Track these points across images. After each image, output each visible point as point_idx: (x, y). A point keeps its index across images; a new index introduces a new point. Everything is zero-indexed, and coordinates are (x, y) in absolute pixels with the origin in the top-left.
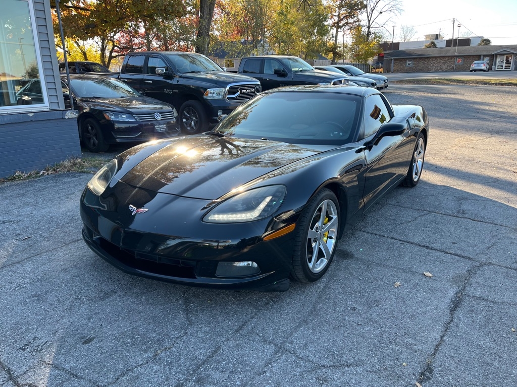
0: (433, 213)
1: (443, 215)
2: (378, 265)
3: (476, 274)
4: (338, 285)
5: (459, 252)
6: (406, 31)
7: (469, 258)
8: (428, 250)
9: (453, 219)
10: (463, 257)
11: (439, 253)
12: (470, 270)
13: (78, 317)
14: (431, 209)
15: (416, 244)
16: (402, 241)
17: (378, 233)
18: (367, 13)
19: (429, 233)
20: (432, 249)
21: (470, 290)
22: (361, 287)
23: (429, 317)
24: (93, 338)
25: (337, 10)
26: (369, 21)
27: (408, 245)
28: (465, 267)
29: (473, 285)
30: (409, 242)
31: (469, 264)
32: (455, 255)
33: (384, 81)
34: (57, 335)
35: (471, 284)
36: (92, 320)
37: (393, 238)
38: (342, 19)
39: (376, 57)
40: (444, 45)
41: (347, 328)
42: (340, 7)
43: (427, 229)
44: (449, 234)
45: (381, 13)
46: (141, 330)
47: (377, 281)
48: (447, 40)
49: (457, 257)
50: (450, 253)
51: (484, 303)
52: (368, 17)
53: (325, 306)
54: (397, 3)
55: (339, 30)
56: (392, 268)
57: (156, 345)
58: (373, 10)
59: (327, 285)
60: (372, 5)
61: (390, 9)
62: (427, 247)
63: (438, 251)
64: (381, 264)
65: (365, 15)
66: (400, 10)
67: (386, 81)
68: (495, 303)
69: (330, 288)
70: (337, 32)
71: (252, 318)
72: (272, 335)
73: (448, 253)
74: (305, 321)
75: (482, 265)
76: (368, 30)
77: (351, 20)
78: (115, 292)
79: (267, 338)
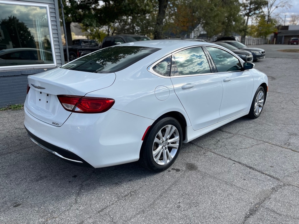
0: (267, 143)
1: (273, 145)
2: (211, 177)
3: (277, 191)
4: (177, 188)
5: (272, 174)
7: (278, 179)
8: (251, 170)
9: (279, 149)
10: (274, 178)
11: (257, 173)
12: (274, 188)
13: (20, 190)
14: (267, 140)
15: (243, 165)
16: (235, 161)
17: (221, 154)
18: (268, 7)
19: (257, 157)
20: (254, 170)
21: (267, 203)
22: (191, 192)
23: (228, 220)
24: (21, 204)
25: (249, 5)
27: (239, 164)
28: (271, 185)
29: (271, 200)
30: (240, 163)
31: (276, 183)
32: (268, 176)
34: (4, 199)
35: (270, 199)
36: (25, 193)
37: (230, 159)
38: (252, 11)
39: (273, 34)
41: (168, 220)
42: (251, 3)
43: (257, 155)
44: (271, 160)
45: (277, 7)
46: (47, 203)
47: (204, 188)
49: (269, 177)
50: (265, 174)
51: (273, 214)
52: (268, 10)
53: (161, 203)
55: (249, 17)
56: (219, 180)
57: (49, 214)
58: (272, 5)
59: (169, 187)
60: (271, 2)
62: (251, 168)
63: (258, 171)
64: (213, 176)
65: (266, 8)
68: (280, 215)
69: (171, 190)
70: (248, 19)
71: (113, 204)
72: (119, 218)
73: (264, 174)
74: (143, 211)
75: (284, 185)
77: (257, 12)
78: (46, 177)
79: (114, 220)
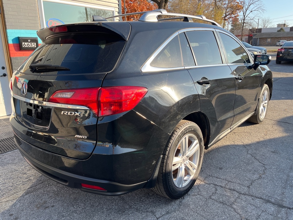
6: (265, 22)
18: (243, 11)
26: (244, 16)
33: (265, 51)
38: (227, 15)
40: (289, 30)
45: (251, 11)
48: (291, 27)
52: (244, 14)
54: (261, 6)
58: (247, 10)
60: (246, 7)
61: (257, 10)
65: (242, 13)
66: (263, 10)
67: (266, 51)
70: (224, 22)
76: (244, 21)
